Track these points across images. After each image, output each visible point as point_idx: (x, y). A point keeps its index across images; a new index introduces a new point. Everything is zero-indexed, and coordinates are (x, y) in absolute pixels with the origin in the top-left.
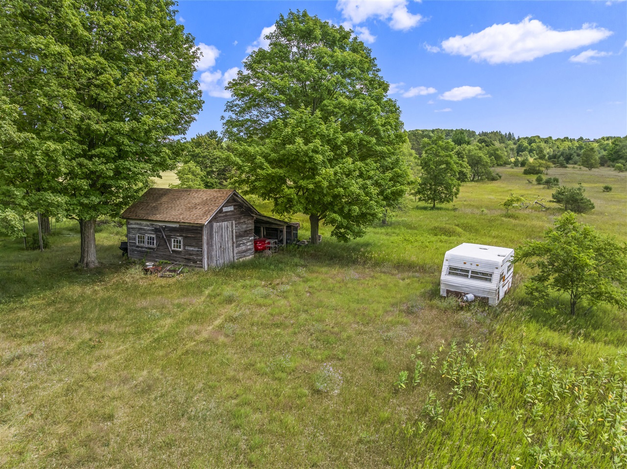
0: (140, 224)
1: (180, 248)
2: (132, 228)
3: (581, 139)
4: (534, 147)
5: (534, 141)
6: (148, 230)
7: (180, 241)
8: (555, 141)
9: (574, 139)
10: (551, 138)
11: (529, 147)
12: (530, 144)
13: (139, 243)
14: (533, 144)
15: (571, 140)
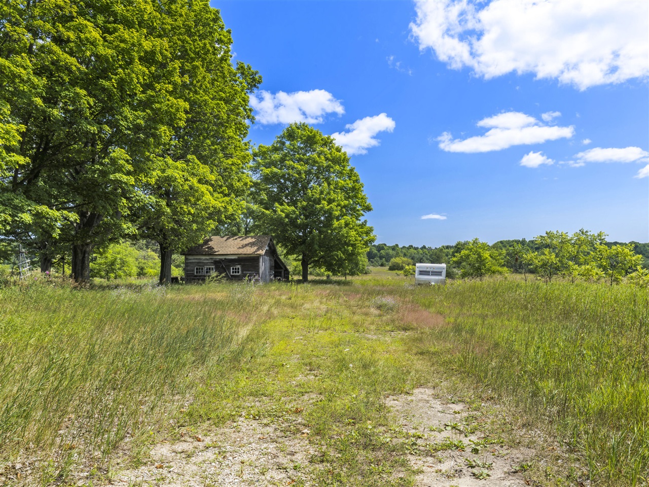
0: (200, 259)
1: (238, 272)
2: (190, 263)
3: (424, 247)
4: (384, 254)
5: (383, 249)
6: (207, 263)
7: (238, 269)
8: (402, 248)
9: (418, 248)
10: (397, 245)
11: (378, 254)
12: (379, 251)
13: (197, 273)
14: (382, 251)
15: (416, 249)
